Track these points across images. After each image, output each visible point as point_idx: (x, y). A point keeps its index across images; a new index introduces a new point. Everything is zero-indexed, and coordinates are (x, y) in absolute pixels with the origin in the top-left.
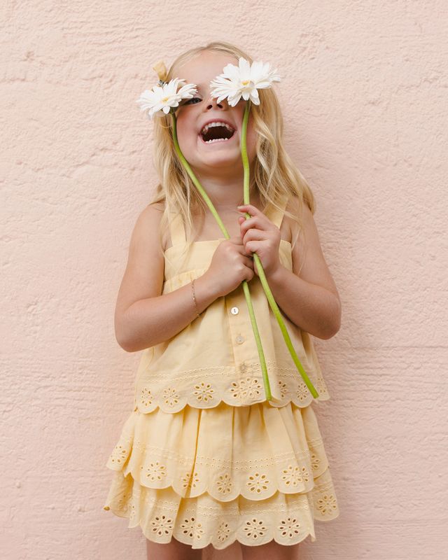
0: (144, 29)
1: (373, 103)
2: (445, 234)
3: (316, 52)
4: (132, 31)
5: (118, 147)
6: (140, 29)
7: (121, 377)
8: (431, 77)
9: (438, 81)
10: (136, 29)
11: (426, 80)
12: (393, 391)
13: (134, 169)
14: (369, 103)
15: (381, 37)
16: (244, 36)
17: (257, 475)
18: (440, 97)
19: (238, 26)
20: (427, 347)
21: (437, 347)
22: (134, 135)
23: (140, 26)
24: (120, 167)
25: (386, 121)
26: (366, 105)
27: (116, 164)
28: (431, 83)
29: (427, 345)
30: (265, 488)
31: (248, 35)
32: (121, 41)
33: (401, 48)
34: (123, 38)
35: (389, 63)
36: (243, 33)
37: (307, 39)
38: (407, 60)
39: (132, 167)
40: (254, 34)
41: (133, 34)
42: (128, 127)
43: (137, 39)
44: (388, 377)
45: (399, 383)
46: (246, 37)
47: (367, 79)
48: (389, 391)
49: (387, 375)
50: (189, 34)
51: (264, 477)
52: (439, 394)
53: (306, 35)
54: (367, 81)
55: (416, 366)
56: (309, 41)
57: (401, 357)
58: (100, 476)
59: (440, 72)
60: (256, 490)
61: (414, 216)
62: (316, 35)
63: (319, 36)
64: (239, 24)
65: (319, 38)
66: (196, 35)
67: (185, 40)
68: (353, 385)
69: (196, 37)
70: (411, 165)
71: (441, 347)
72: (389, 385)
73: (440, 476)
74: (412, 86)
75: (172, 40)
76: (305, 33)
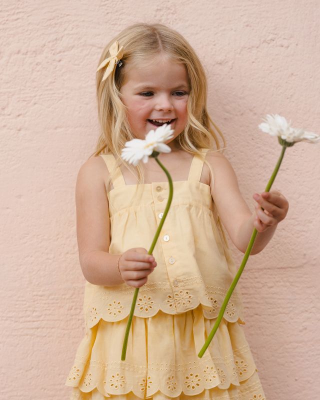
0: (23, 12)
1: (220, 64)
2: (288, 170)
3: (170, 23)
4: (14, 14)
5: (6, 112)
6: (20, 12)
7: (17, 306)
8: (268, 39)
9: (275, 42)
10: (17, 13)
11: (264, 41)
12: (251, 308)
13: (19, 130)
14: (217, 63)
15: (224, 7)
16: (108, 13)
17: (191, 375)
18: (277, 55)
19: (103, 5)
20: (278, 268)
21: (288, 268)
22: (19, 101)
23: (20, 10)
24: (8, 129)
25: (232, 78)
26: (214, 65)
27: (5, 126)
28: (269, 43)
29: (278, 266)
30: (198, 385)
31: (111, 12)
32: (5, 23)
33: (242, 16)
34: (7, 20)
35: (232, 29)
36: (107, 11)
37: (162, 13)
38: (247, 26)
39: (18, 128)
40: (117, 11)
41: (15, 17)
42: (13, 95)
43: (18, 21)
44: (246, 296)
45: (256, 300)
46: (110, 14)
47: (214, 43)
48: (248, 308)
49: (246, 294)
50: (61, 14)
51: (197, 376)
52: (291, 309)
53: (160, 10)
54: (215, 45)
55: (269, 285)
56: (163, 15)
57: (256, 278)
58: (3, 393)
59: (276, 34)
60: (191, 387)
61: (261, 156)
62: (169, 9)
63: (171, 10)
64: (103, 3)
65: (172, 12)
66: (68, 15)
67: (58, 20)
69: (68, 17)
70: (255, 114)
71: (291, 267)
72: (248, 303)
73: (296, 380)
74: (253, 47)
75: (48, 20)
76: (159, 8)
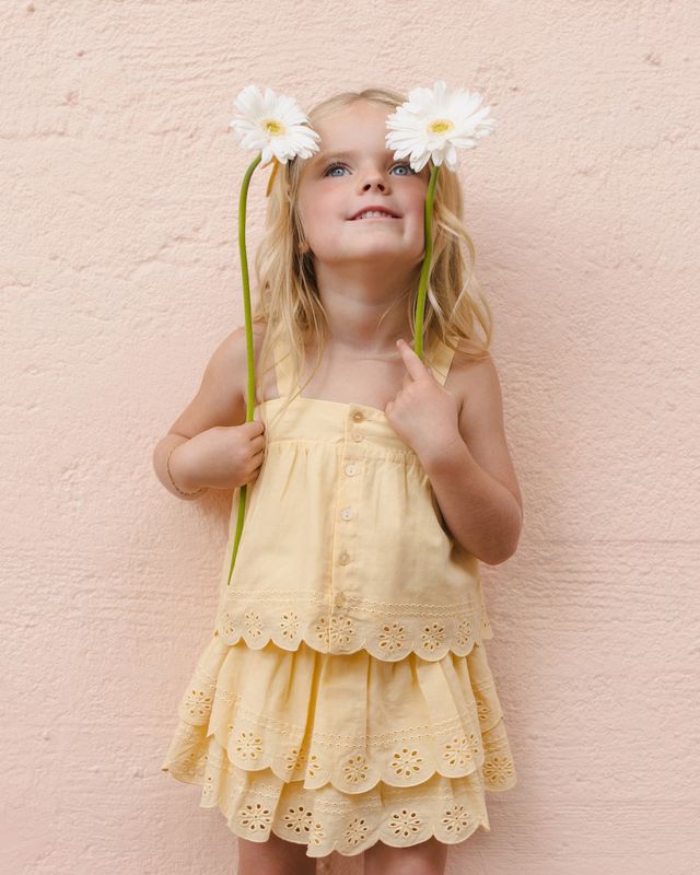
0: (241, 58)
1: (585, 173)
2: (691, 371)
3: (500, 94)
4: (224, 60)
5: (200, 236)
6: (236, 58)
7: (201, 578)
8: (673, 134)
9: (684, 141)
10: (231, 59)
11: (666, 139)
12: (607, 607)
13: (224, 269)
14: (580, 172)
15: (600, 73)
16: (391, 70)
17: (405, 751)
18: (686, 164)
19: (385, 55)
20: (660, 541)
21: (676, 542)
22: (225, 218)
23: (236, 55)
24: (203, 265)
25: (604, 200)
26: (574, 175)
27: (197, 261)
28: (673, 143)
29: (662, 539)
30: (416, 769)
31: (398, 69)
32: (207, 76)
33: (629, 90)
34: (212, 71)
35: (610, 113)
36: (392, 66)
37: (487, 75)
38: (638, 108)
39: (221, 266)
40: (407, 68)
41: (226, 66)
42: (215, 206)
43: (232, 73)
44: (601, 586)
45: (617, 595)
46: (395, 72)
47: (576, 136)
48: (601, 606)
49: (598, 582)
50: (309, 66)
51: (414, 753)
52: (677, 613)
53: (486, 69)
54: (578, 139)
55: (644, 569)
56: (489, 79)
57: (620, 556)
58: (168, 725)
59: (688, 127)
60: (404, 772)
61: (645, 343)
62: (501, 69)
63: (504, 71)
64: (384, 52)
65: (506, 74)
66: (320, 69)
67: (302, 76)
68: (547, 596)
69: (321, 72)
70: (641, 267)
71: (682, 541)
72: (603, 598)
73: (676, 736)
74: (645, 147)
75: (285, 76)
76: (483, 66)
